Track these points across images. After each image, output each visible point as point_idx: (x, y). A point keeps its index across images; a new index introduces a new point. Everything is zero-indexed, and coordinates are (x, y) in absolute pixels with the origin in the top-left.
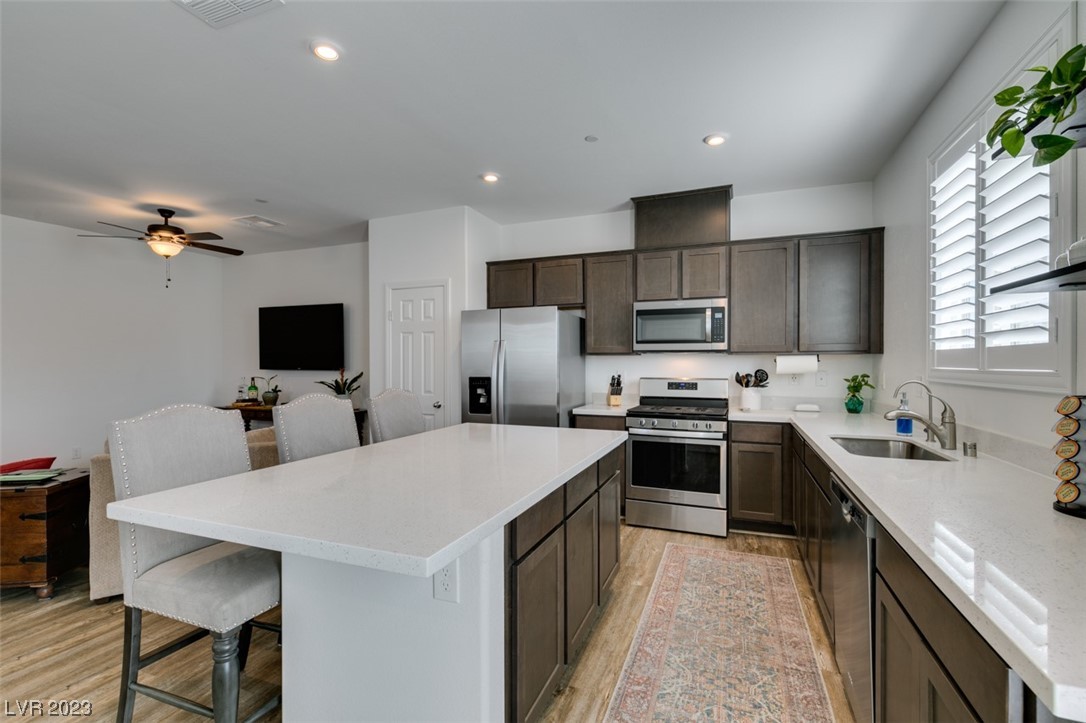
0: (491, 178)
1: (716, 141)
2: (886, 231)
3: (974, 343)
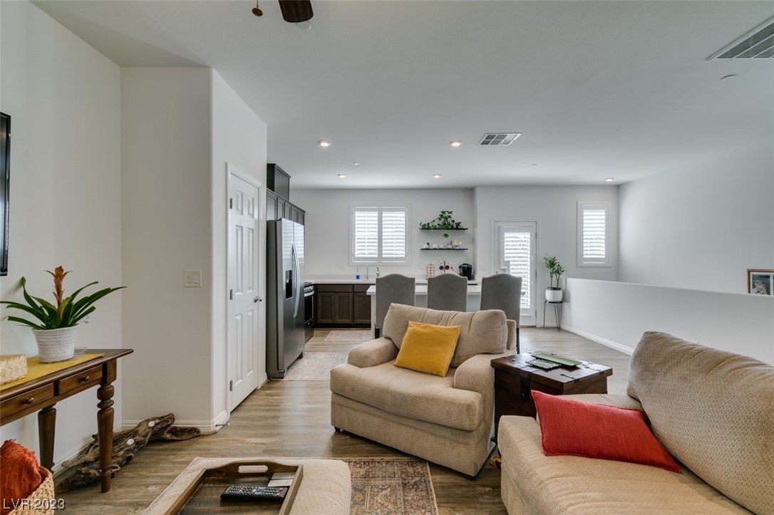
0: (324, 144)
1: (341, 176)
3: (377, 256)
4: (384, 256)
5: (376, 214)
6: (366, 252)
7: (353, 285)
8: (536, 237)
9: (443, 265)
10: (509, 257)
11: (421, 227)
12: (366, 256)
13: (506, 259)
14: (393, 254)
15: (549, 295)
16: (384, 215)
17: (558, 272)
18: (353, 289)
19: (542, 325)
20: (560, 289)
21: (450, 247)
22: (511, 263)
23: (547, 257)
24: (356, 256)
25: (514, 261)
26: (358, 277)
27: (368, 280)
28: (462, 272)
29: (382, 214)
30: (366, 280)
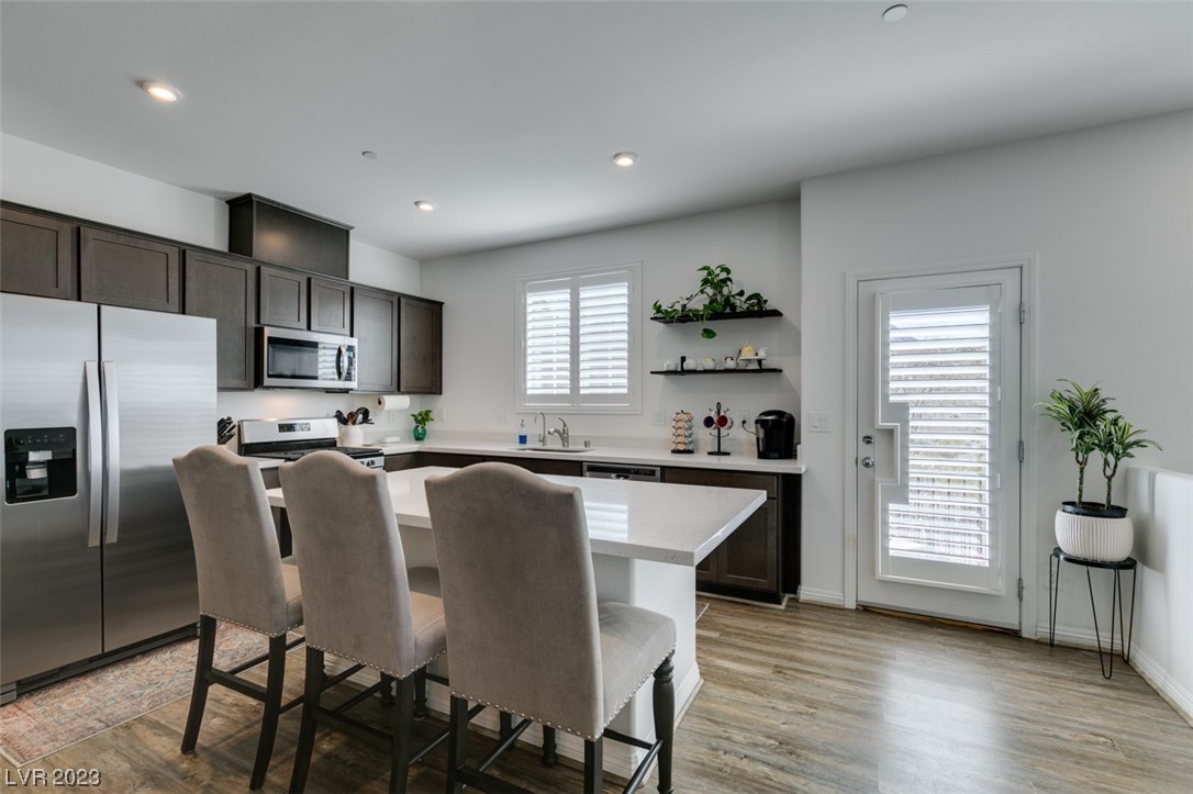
1: (425, 207)
2: (444, 306)
3: (567, 391)
4: (582, 392)
5: (565, 295)
9: (713, 414)
10: (907, 392)
12: (555, 392)
13: (893, 399)
15: (1068, 531)
16: (582, 295)
17: (1107, 447)
19: (1043, 631)
20: (1120, 512)
21: (731, 364)
22: (912, 411)
23: (1062, 389)
24: (529, 392)
25: (917, 404)
26: (523, 439)
27: (544, 448)
28: (762, 435)
29: (578, 294)
30: (539, 446)
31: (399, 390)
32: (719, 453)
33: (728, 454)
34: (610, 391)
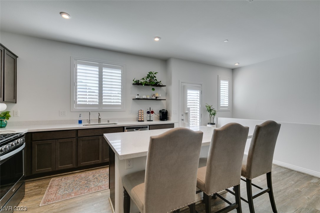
3: (98, 103)
4: (104, 103)
5: (97, 69)
6: (88, 100)
7: (77, 131)
8: (201, 93)
9: (149, 111)
10: (190, 105)
11: (133, 82)
12: (88, 103)
13: (188, 107)
14: (111, 102)
16: (104, 70)
18: (77, 134)
20: (214, 124)
21: (153, 98)
22: (190, 109)
23: (207, 105)
24: (78, 103)
25: (192, 108)
26: (80, 122)
27: (90, 124)
28: (161, 115)
29: (102, 69)
30: (88, 124)
31: (4, 100)
32: (150, 121)
33: (152, 121)
34: (112, 104)
